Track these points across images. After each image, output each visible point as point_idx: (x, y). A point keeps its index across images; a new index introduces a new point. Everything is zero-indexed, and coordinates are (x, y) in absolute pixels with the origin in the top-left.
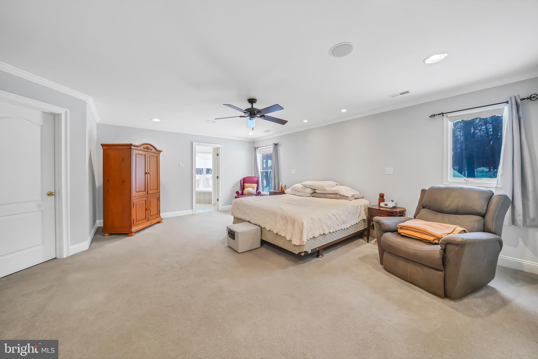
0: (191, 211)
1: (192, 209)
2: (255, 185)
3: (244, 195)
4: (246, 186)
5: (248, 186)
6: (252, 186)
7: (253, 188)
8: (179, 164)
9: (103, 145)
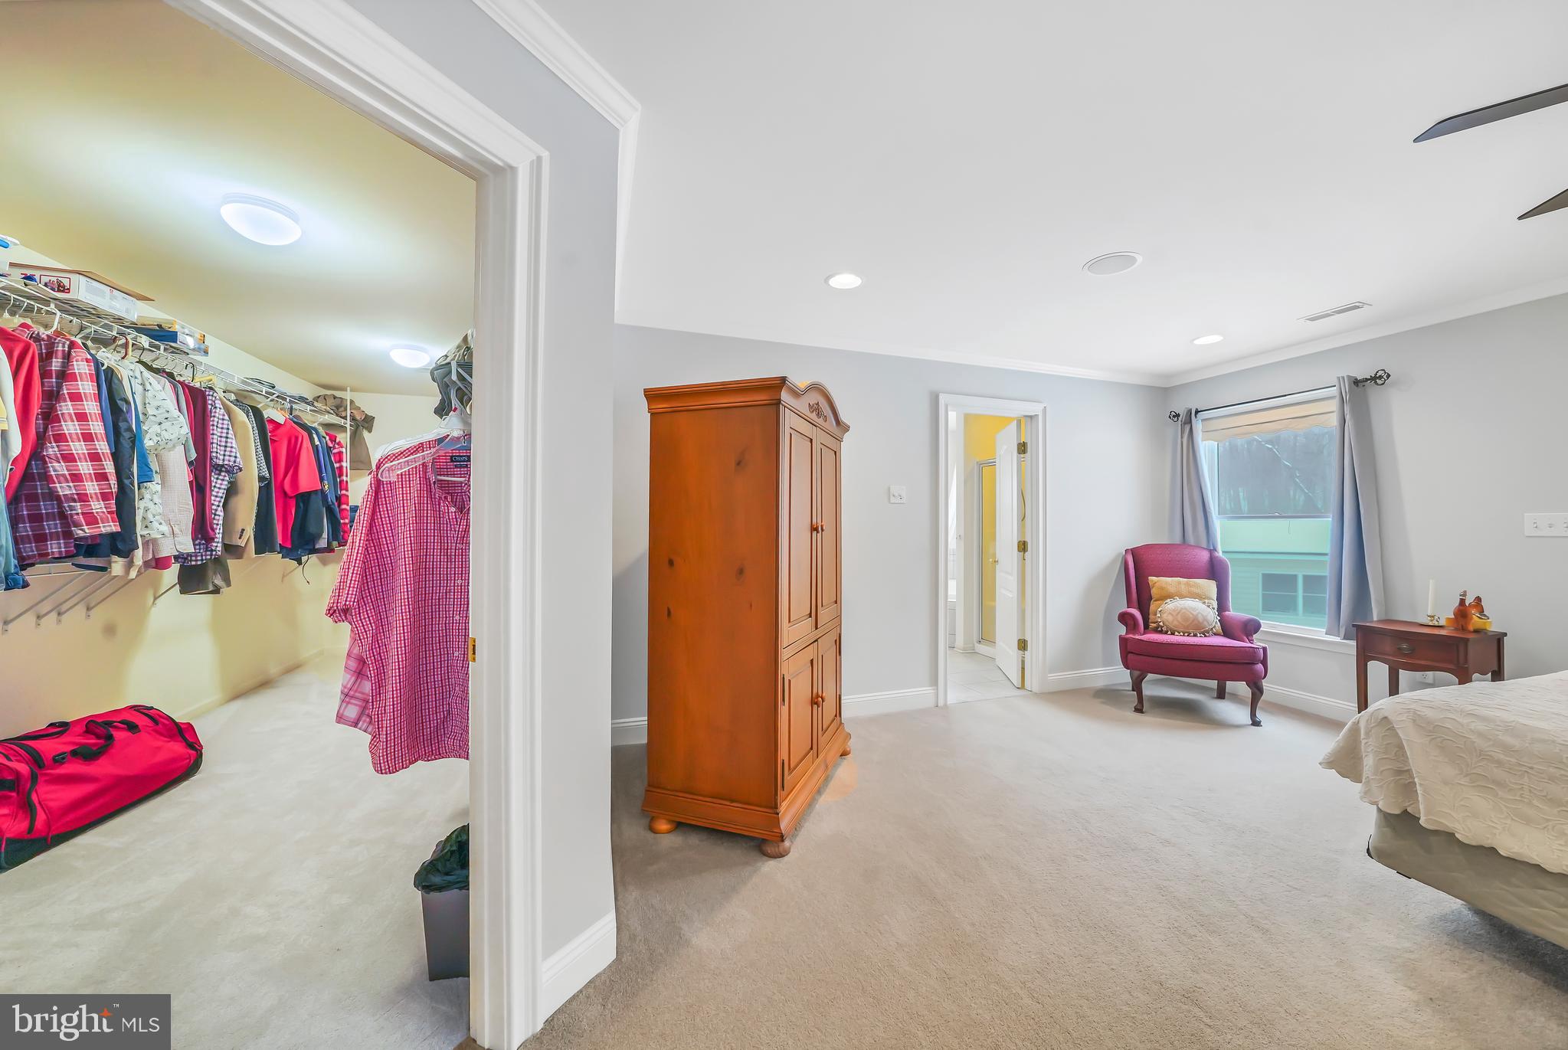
0: (928, 690)
1: (934, 682)
2: (1210, 587)
3: (1166, 633)
4: (1162, 588)
5: (1172, 590)
6: (1193, 589)
7: (1201, 597)
8: (889, 488)
9: (652, 395)
